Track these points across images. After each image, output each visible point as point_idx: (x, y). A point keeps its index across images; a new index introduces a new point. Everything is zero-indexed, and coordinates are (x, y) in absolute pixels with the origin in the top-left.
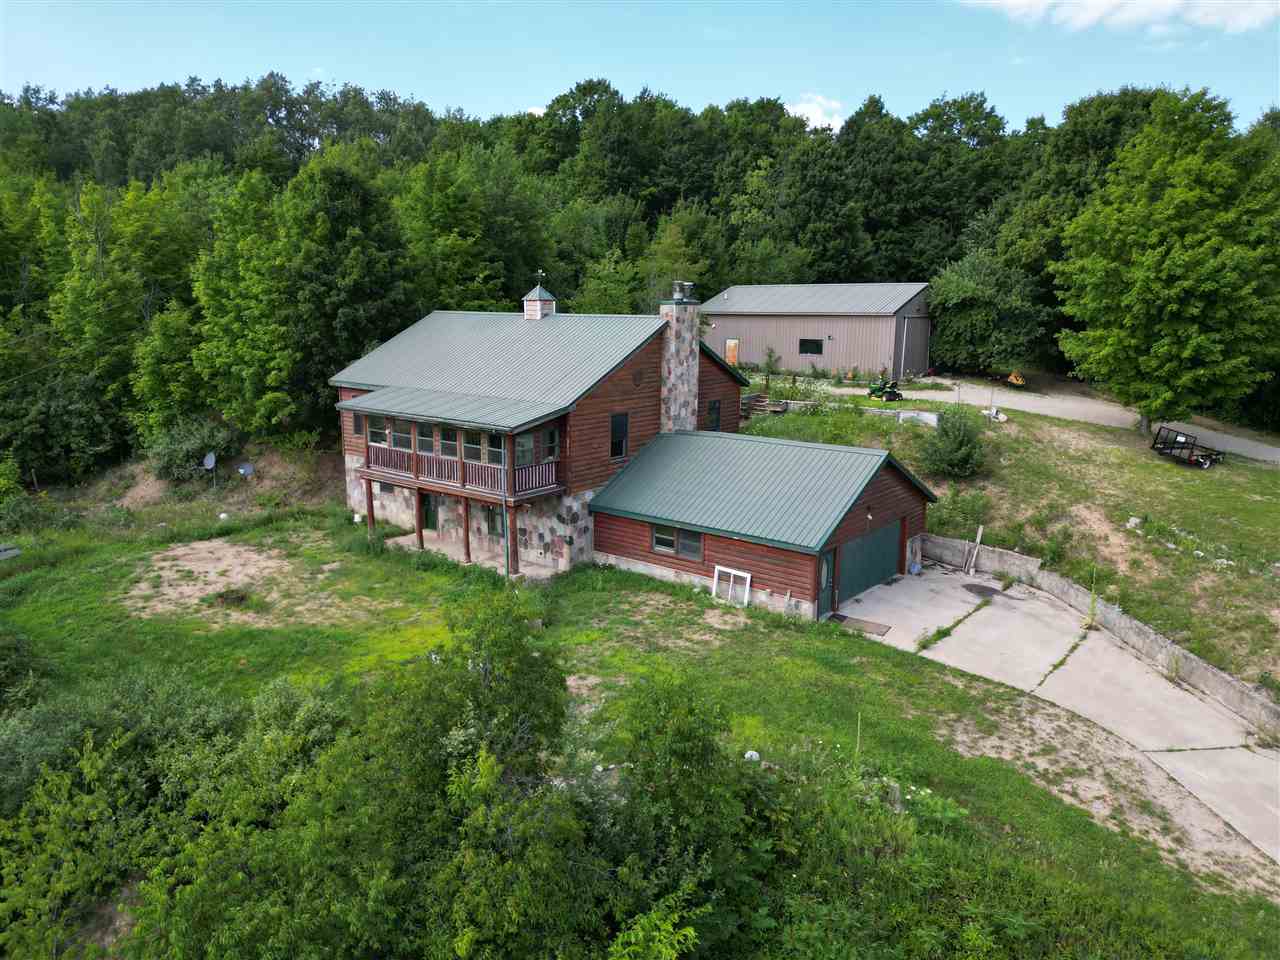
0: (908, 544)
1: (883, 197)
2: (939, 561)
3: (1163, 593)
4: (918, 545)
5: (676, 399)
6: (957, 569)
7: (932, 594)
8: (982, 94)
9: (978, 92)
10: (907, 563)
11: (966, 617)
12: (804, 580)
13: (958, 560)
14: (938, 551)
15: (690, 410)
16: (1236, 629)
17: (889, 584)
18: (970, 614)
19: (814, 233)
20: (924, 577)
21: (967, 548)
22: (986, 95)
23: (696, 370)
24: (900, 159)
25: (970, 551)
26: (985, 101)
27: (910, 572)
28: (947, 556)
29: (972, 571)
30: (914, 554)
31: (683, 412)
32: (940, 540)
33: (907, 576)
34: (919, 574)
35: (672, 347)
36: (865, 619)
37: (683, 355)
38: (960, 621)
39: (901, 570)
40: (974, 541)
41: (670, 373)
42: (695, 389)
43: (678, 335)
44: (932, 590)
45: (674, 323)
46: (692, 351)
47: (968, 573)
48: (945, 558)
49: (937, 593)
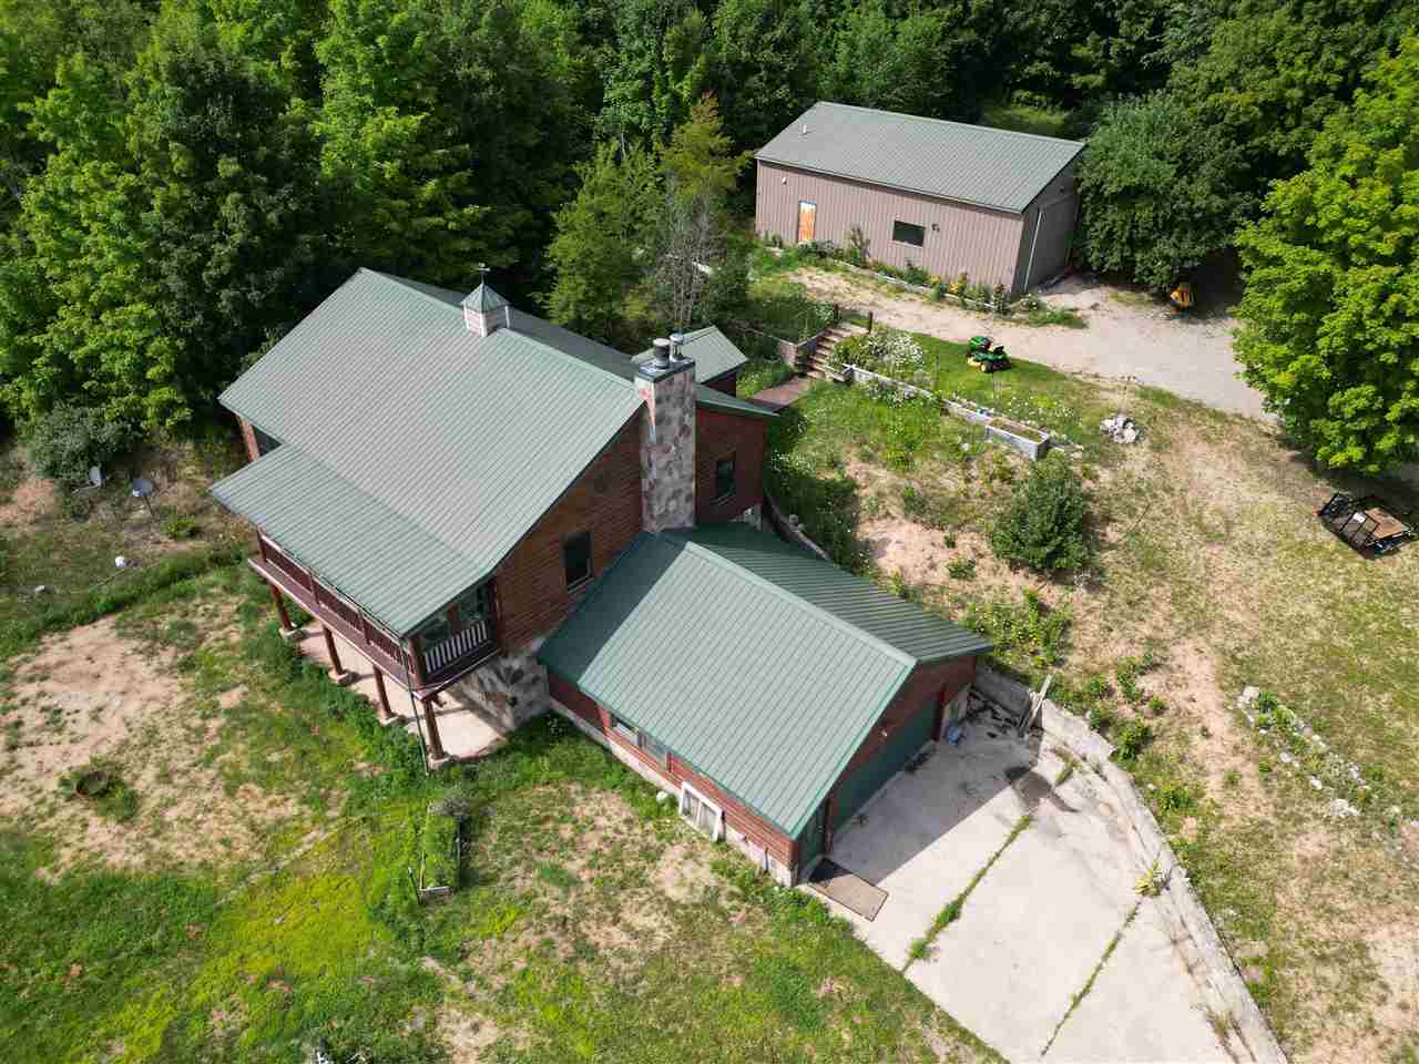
0: (947, 708)
2: (992, 700)
3: (1251, 851)
5: (660, 495)
7: (962, 796)
11: (991, 862)
13: (1015, 708)
14: (992, 689)
15: (683, 498)
16: (1323, 958)
17: (911, 769)
18: (998, 854)
20: (963, 748)
23: (691, 449)
25: (1030, 704)
27: (946, 738)
28: (1002, 699)
30: (956, 711)
31: (672, 505)
32: (996, 678)
33: (941, 745)
34: (958, 741)
36: (861, 871)
37: (669, 439)
38: (981, 875)
39: (934, 735)
40: (1038, 691)
41: (651, 465)
42: (690, 471)
44: (965, 785)
46: (684, 429)
47: (1022, 736)
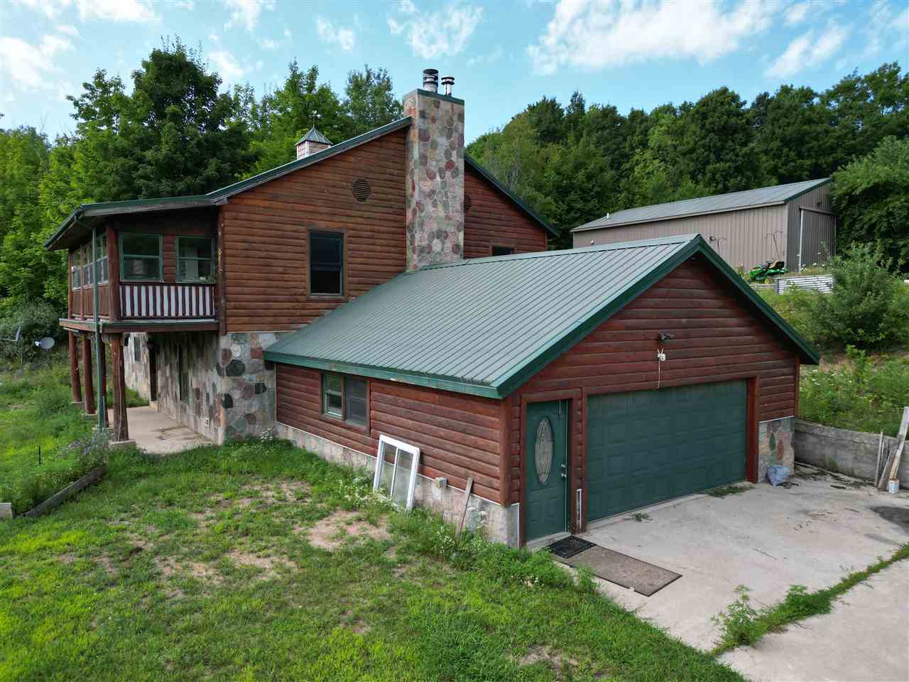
0: (763, 428)
1: (792, 154)
2: (828, 469)
4: (785, 433)
5: (422, 224)
6: (865, 481)
7: (802, 518)
8: (895, 64)
9: (890, 62)
10: (762, 463)
11: (873, 570)
12: (489, 456)
13: (866, 468)
14: (828, 452)
15: (449, 244)
18: (884, 565)
19: (714, 174)
20: (793, 490)
21: (881, 446)
22: (899, 65)
23: (460, 192)
24: (809, 121)
25: (887, 451)
26: (899, 69)
27: (768, 480)
28: (846, 460)
29: (893, 486)
30: (778, 450)
31: (437, 245)
32: (831, 433)
33: (761, 487)
34: (785, 485)
35: (416, 153)
36: (633, 553)
37: (433, 166)
38: (855, 579)
39: (751, 474)
40: (895, 434)
41: (414, 188)
42: (459, 217)
43: (424, 137)
44: (806, 512)
45: (417, 121)
46: (450, 165)
47: (884, 489)
48: (839, 464)
49: (815, 517)
